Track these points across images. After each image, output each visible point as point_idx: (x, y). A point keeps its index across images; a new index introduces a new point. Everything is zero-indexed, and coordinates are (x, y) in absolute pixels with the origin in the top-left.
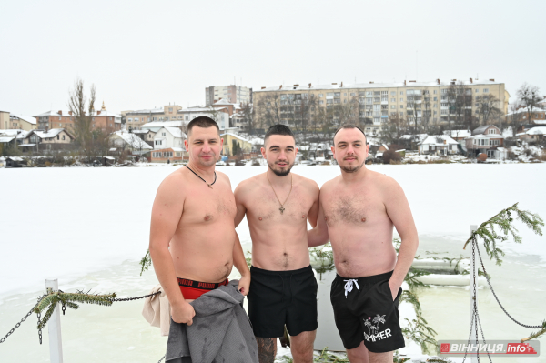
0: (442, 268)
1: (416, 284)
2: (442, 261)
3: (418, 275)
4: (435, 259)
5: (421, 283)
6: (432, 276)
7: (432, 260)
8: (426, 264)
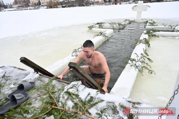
0: (167, 29)
1: (152, 36)
2: (168, 27)
3: (155, 32)
4: (165, 26)
5: (155, 35)
6: (161, 32)
7: (163, 26)
8: (160, 28)
